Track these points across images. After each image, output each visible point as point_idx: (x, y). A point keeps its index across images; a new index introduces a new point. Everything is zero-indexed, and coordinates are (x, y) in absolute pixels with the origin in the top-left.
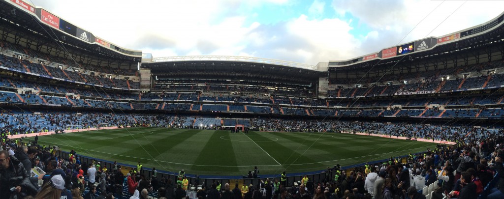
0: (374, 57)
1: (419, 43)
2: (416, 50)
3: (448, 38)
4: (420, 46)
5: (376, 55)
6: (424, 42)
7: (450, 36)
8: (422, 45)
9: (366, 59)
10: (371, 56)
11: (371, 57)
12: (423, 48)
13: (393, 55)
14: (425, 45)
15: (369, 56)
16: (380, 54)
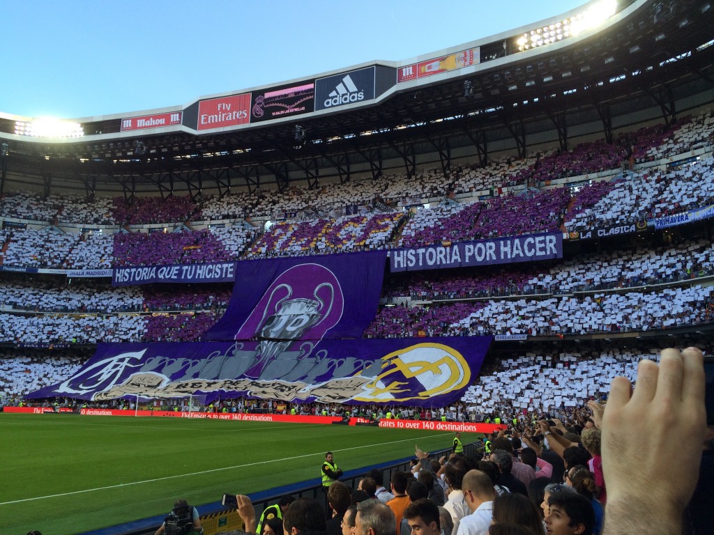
0: (168, 123)
1: (330, 82)
2: (322, 107)
3: (436, 66)
4: (333, 94)
5: (175, 118)
6: (348, 80)
7: (442, 59)
8: (340, 88)
9: (134, 127)
10: (156, 117)
11: (152, 122)
12: (346, 98)
13: (238, 121)
14: (353, 88)
15: (147, 118)
16: (190, 115)
